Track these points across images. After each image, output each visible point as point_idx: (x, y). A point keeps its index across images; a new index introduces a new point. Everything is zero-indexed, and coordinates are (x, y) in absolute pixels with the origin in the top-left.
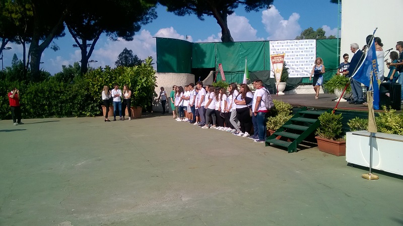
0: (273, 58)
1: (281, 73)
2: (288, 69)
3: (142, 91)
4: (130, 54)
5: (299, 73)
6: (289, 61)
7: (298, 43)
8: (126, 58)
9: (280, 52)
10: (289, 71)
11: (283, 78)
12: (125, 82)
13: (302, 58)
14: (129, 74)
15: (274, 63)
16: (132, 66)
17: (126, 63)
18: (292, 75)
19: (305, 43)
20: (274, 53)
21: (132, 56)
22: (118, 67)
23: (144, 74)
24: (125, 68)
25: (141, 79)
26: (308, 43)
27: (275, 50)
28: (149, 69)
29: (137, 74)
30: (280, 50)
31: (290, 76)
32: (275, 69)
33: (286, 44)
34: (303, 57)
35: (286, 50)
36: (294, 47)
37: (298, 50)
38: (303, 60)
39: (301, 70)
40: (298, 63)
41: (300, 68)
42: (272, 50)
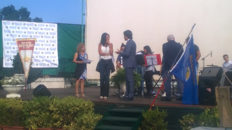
0: (20, 43)
1: (29, 62)
5: (39, 63)
7: (37, 27)
13: (42, 45)
19: (45, 27)
26: (48, 27)
27: (9, 32)
30: (15, 33)
32: (23, 57)
33: (23, 26)
34: (44, 43)
35: (23, 34)
36: (32, 30)
37: (38, 34)
38: (44, 47)
39: (41, 59)
40: (38, 51)
41: (40, 57)
42: (5, 31)
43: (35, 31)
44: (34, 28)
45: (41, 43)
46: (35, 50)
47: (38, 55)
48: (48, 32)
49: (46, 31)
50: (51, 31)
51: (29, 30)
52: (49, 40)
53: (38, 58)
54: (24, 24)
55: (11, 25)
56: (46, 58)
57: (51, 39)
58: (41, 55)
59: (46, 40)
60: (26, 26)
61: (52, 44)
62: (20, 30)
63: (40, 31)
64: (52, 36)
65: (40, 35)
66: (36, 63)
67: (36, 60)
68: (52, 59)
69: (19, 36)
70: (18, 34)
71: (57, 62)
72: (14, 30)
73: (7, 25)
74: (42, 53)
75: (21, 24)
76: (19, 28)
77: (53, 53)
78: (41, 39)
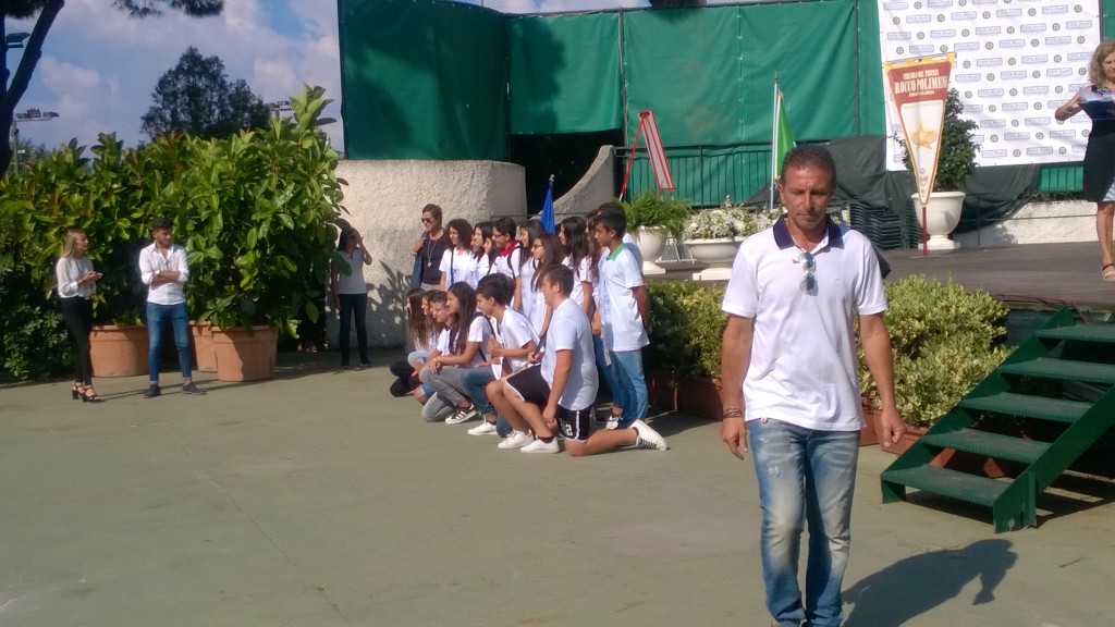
0: (897, 75)
1: (935, 146)
2: (970, 125)
3: (279, 250)
4: (214, 77)
5: (1023, 146)
6: (973, 87)
8: (194, 93)
9: (932, 47)
10: (976, 135)
11: (952, 172)
12: (195, 212)
14: (208, 172)
15: (902, 99)
16: (224, 131)
17: (195, 118)
18: (990, 153)
20: (900, 51)
21: (223, 86)
22: (154, 140)
23: (285, 171)
24: (192, 143)
25: (268, 195)
28: (307, 144)
29: (252, 169)
30: (927, 41)
31: (981, 160)
32: (911, 130)
33: (956, 8)
34: (1041, 68)
36: (993, 21)
38: (1042, 81)
39: (1033, 131)
40: (1020, 98)
41: (1029, 122)
42: (890, 37)
43: (1005, 23)
45: (1030, 69)
46: (1008, 98)
47: (1021, 115)
48: (1061, 19)
49: (1051, 20)
51: (981, 22)
52: (1063, 51)
53: (1021, 128)
55: (912, 13)
57: (1074, 48)
58: (1031, 113)
59: (1051, 52)
60: (970, 6)
61: (1077, 66)
62: (948, 24)
63: (1026, 19)
64: (1075, 34)
65: (1028, 38)
66: (1010, 147)
67: (1009, 137)
68: (1081, 128)
72: (925, 28)
73: (896, 14)
74: (1038, 106)
76: (941, 18)
78: (1029, 50)
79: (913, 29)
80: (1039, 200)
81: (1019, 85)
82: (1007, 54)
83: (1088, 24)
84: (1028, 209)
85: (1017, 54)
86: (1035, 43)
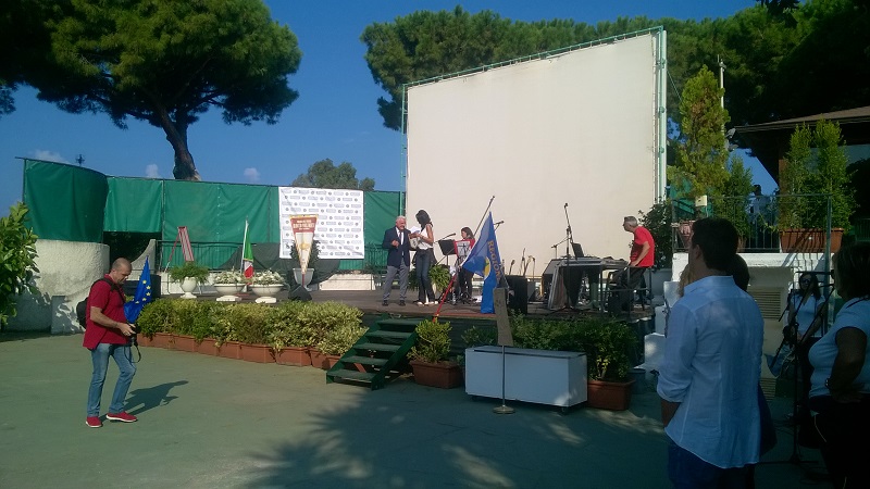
0: (295, 221)
1: (309, 250)
2: (318, 242)
5: (334, 251)
7: (333, 196)
9: (300, 209)
10: (319, 246)
11: (312, 261)
13: (340, 224)
15: (296, 231)
20: (287, 210)
26: (350, 196)
27: (290, 204)
31: (320, 256)
33: (310, 194)
34: (342, 221)
35: (311, 207)
36: (324, 201)
37: (333, 207)
38: (342, 226)
39: (338, 245)
40: (333, 232)
41: (337, 242)
42: (284, 203)
43: (329, 203)
44: (328, 199)
45: (338, 222)
46: (329, 232)
47: (334, 240)
48: (349, 203)
49: (346, 203)
50: (354, 202)
51: (320, 201)
52: (350, 215)
53: (334, 244)
54: (313, 193)
55: (293, 194)
56: (346, 244)
57: (354, 214)
58: (337, 238)
59: (345, 215)
60: (315, 195)
61: (355, 222)
62: (306, 200)
63: (336, 202)
64: (355, 209)
65: (337, 209)
66: (329, 251)
67: (329, 247)
68: (355, 246)
69: (305, 210)
70: (302, 208)
71: (362, 250)
72: (298, 201)
73: (286, 195)
74: (340, 236)
75: (308, 192)
76: (304, 198)
77: (357, 236)
78: (337, 214)
79: (293, 201)
80: (340, 273)
81: (333, 227)
82: (329, 215)
83: (359, 206)
84: (335, 276)
85: (333, 215)
86: (339, 211)
